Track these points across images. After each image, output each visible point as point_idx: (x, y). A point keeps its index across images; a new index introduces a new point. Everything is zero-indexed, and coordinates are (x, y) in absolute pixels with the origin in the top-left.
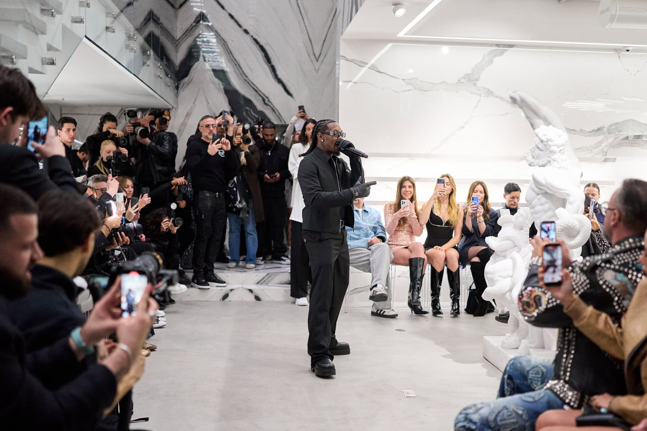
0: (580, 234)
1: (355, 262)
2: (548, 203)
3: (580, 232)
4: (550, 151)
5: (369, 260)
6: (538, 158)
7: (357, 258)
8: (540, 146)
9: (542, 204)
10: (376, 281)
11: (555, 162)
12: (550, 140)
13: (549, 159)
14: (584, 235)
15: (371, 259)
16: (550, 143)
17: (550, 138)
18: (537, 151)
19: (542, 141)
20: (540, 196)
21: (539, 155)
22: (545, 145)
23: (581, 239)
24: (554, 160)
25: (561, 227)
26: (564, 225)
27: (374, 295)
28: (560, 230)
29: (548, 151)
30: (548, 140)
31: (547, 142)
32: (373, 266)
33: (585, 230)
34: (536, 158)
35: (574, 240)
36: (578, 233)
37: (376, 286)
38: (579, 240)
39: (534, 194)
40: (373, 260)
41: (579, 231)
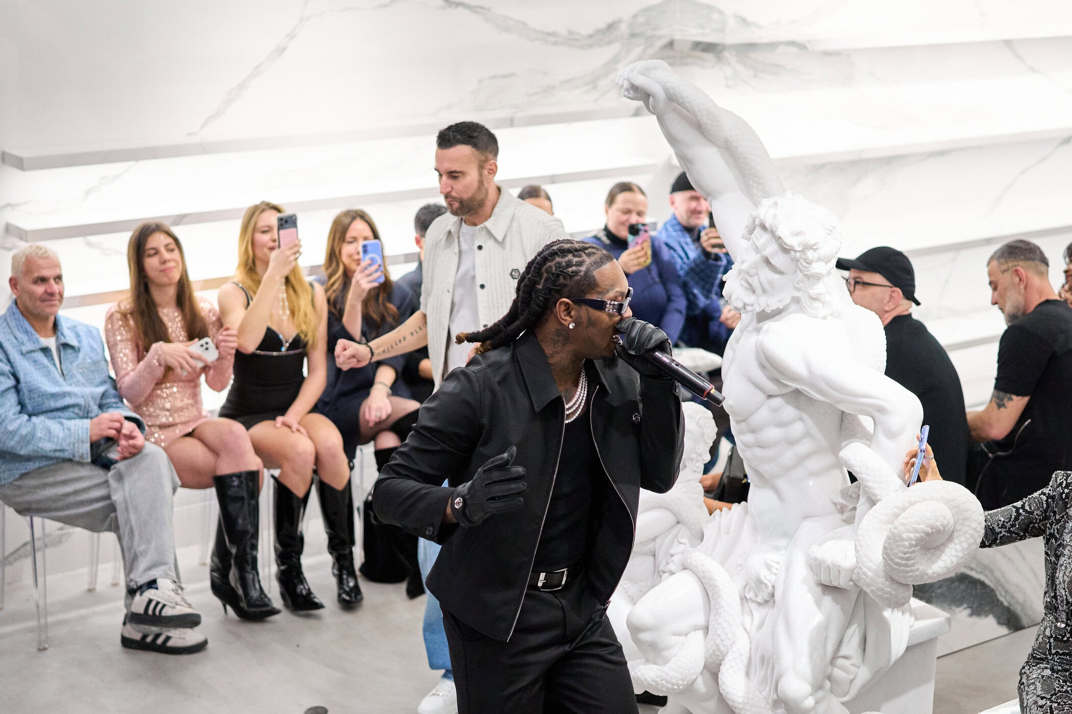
0: (956, 541)
1: (60, 504)
2: (801, 419)
3: (955, 534)
4: (805, 275)
5: (108, 497)
6: (764, 291)
7: (67, 495)
8: (779, 260)
9: (782, 425)
10: (149, 568)
11: (817, 304)
12: (811, 248)
13: (797, 294)
14: (969, 545)
15: (117, 497)
16: (810, 254)
17: (812, 242)
18: (766, 274)
19: (785, 249)
20: (777, 402)
21: (771, 283)
22: (796, 261)
23: (960, 554)
24: (814, 297)
25: (918, 535)
26: (922, 526)
27: (150, 612)
28: (914, 542)
29: (800, 275)
30: (807, 247)
31: (802, 251)
32: (128, 521)
33: (971, 532)
34: (759, 290)
35: (939, 557)
36: (950, 538)
37: (152, 584)
38: (954, 559)
39: (761, 396)
40: (125, 502)
41: (953, 532)
